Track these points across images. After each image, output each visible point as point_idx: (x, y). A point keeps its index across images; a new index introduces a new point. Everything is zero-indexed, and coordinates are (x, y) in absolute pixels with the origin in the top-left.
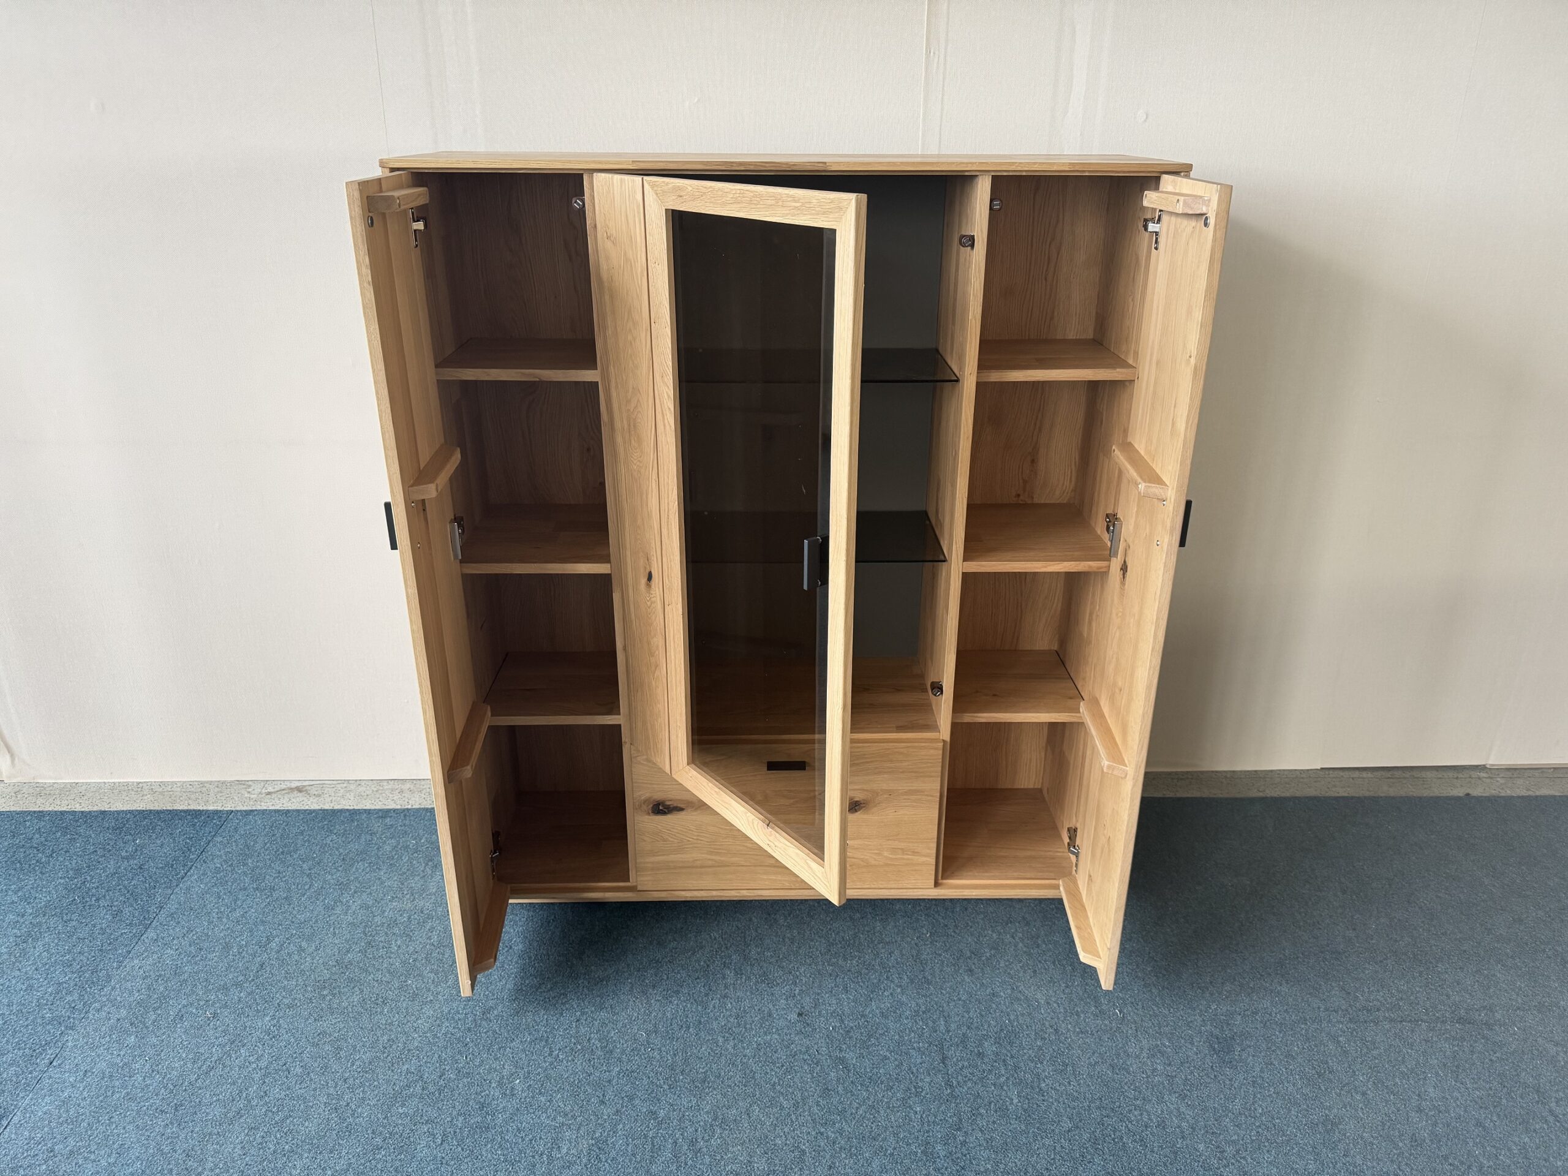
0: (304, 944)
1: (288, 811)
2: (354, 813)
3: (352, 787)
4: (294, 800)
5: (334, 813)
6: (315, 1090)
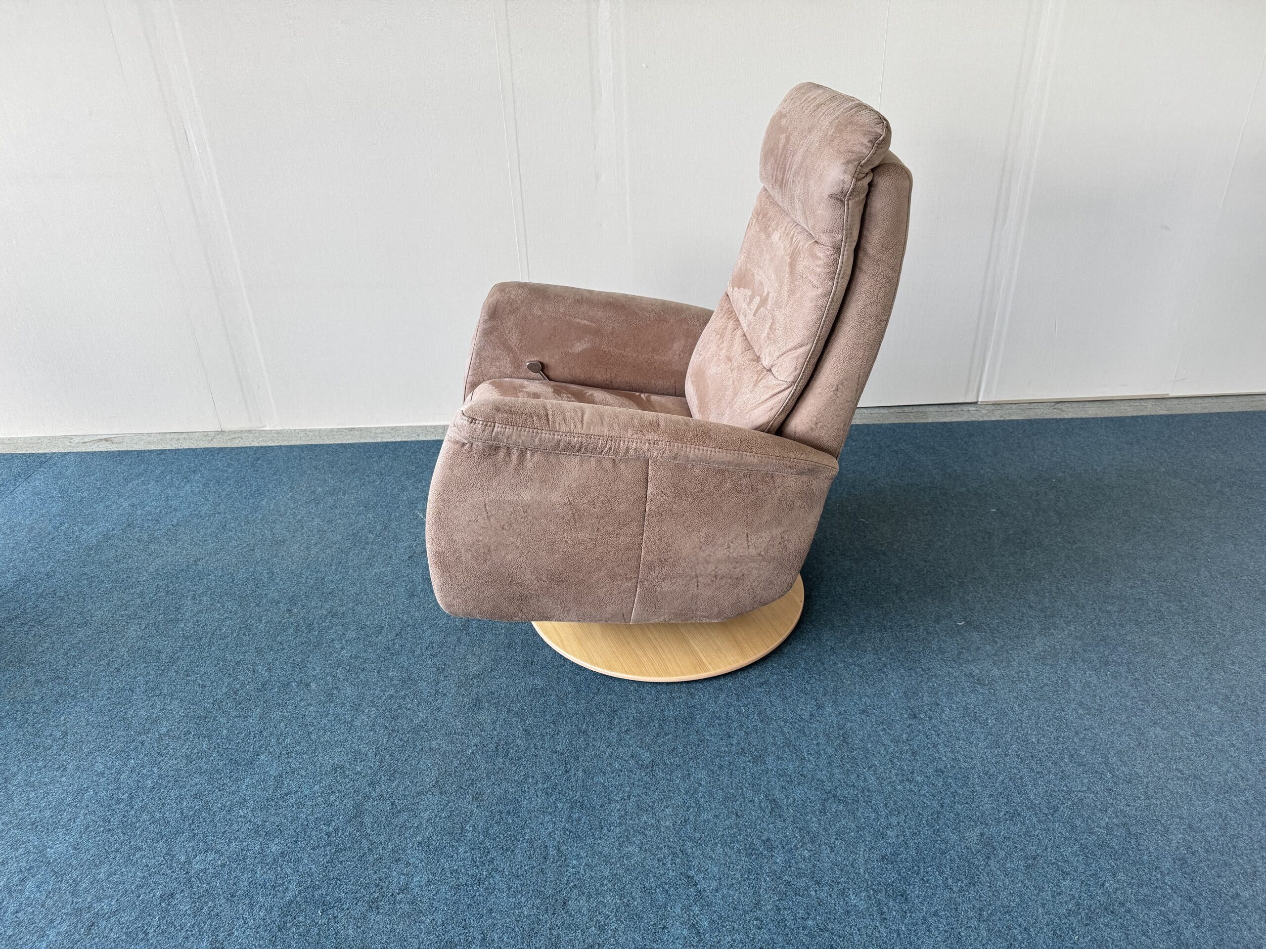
0: (84, 527)
1: (95, 452)
2: (139, 453)
3: (144, 437)
4: (101, 446)
5: (127, 452)
6: (70, 604)
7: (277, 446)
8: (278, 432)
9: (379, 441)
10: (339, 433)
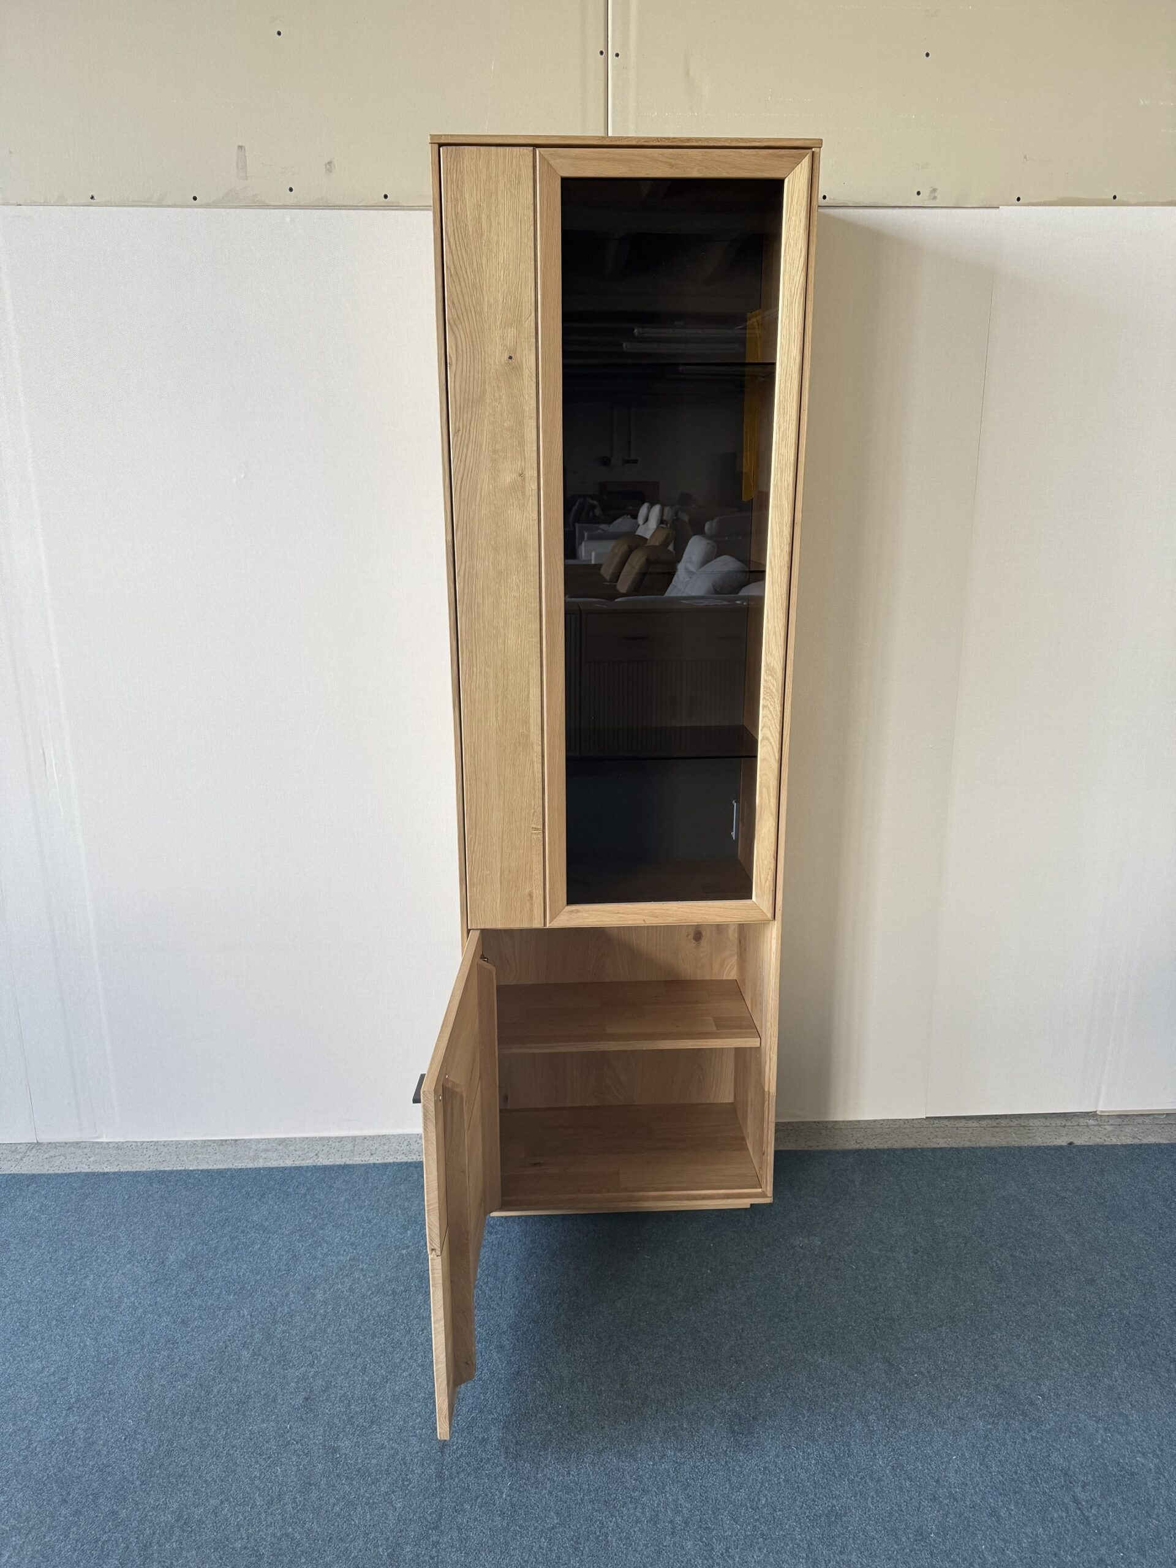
7: (114, 1173)
8: (118, 1146)
9: (260, 1165)
10: (205, 1149)
